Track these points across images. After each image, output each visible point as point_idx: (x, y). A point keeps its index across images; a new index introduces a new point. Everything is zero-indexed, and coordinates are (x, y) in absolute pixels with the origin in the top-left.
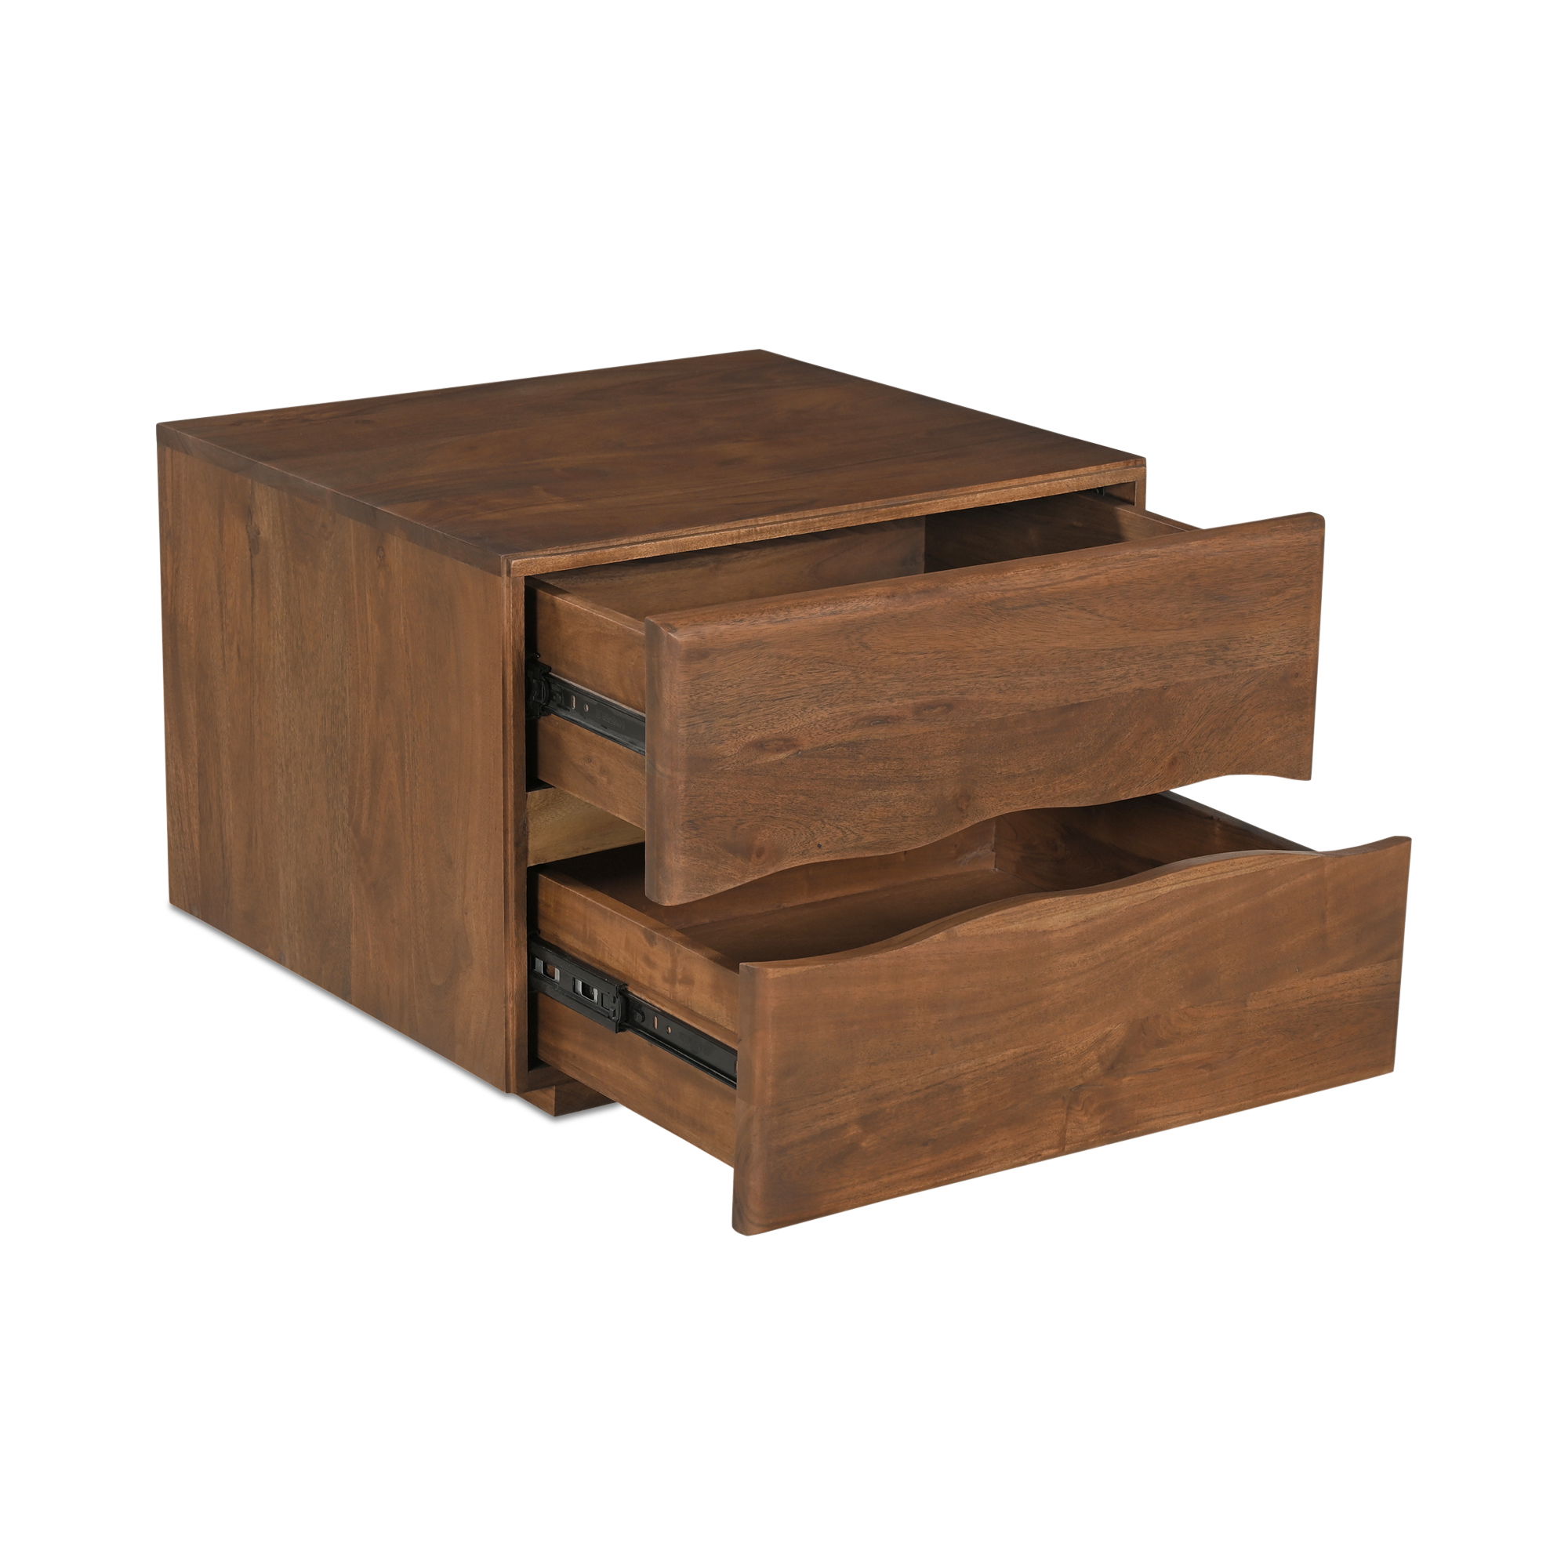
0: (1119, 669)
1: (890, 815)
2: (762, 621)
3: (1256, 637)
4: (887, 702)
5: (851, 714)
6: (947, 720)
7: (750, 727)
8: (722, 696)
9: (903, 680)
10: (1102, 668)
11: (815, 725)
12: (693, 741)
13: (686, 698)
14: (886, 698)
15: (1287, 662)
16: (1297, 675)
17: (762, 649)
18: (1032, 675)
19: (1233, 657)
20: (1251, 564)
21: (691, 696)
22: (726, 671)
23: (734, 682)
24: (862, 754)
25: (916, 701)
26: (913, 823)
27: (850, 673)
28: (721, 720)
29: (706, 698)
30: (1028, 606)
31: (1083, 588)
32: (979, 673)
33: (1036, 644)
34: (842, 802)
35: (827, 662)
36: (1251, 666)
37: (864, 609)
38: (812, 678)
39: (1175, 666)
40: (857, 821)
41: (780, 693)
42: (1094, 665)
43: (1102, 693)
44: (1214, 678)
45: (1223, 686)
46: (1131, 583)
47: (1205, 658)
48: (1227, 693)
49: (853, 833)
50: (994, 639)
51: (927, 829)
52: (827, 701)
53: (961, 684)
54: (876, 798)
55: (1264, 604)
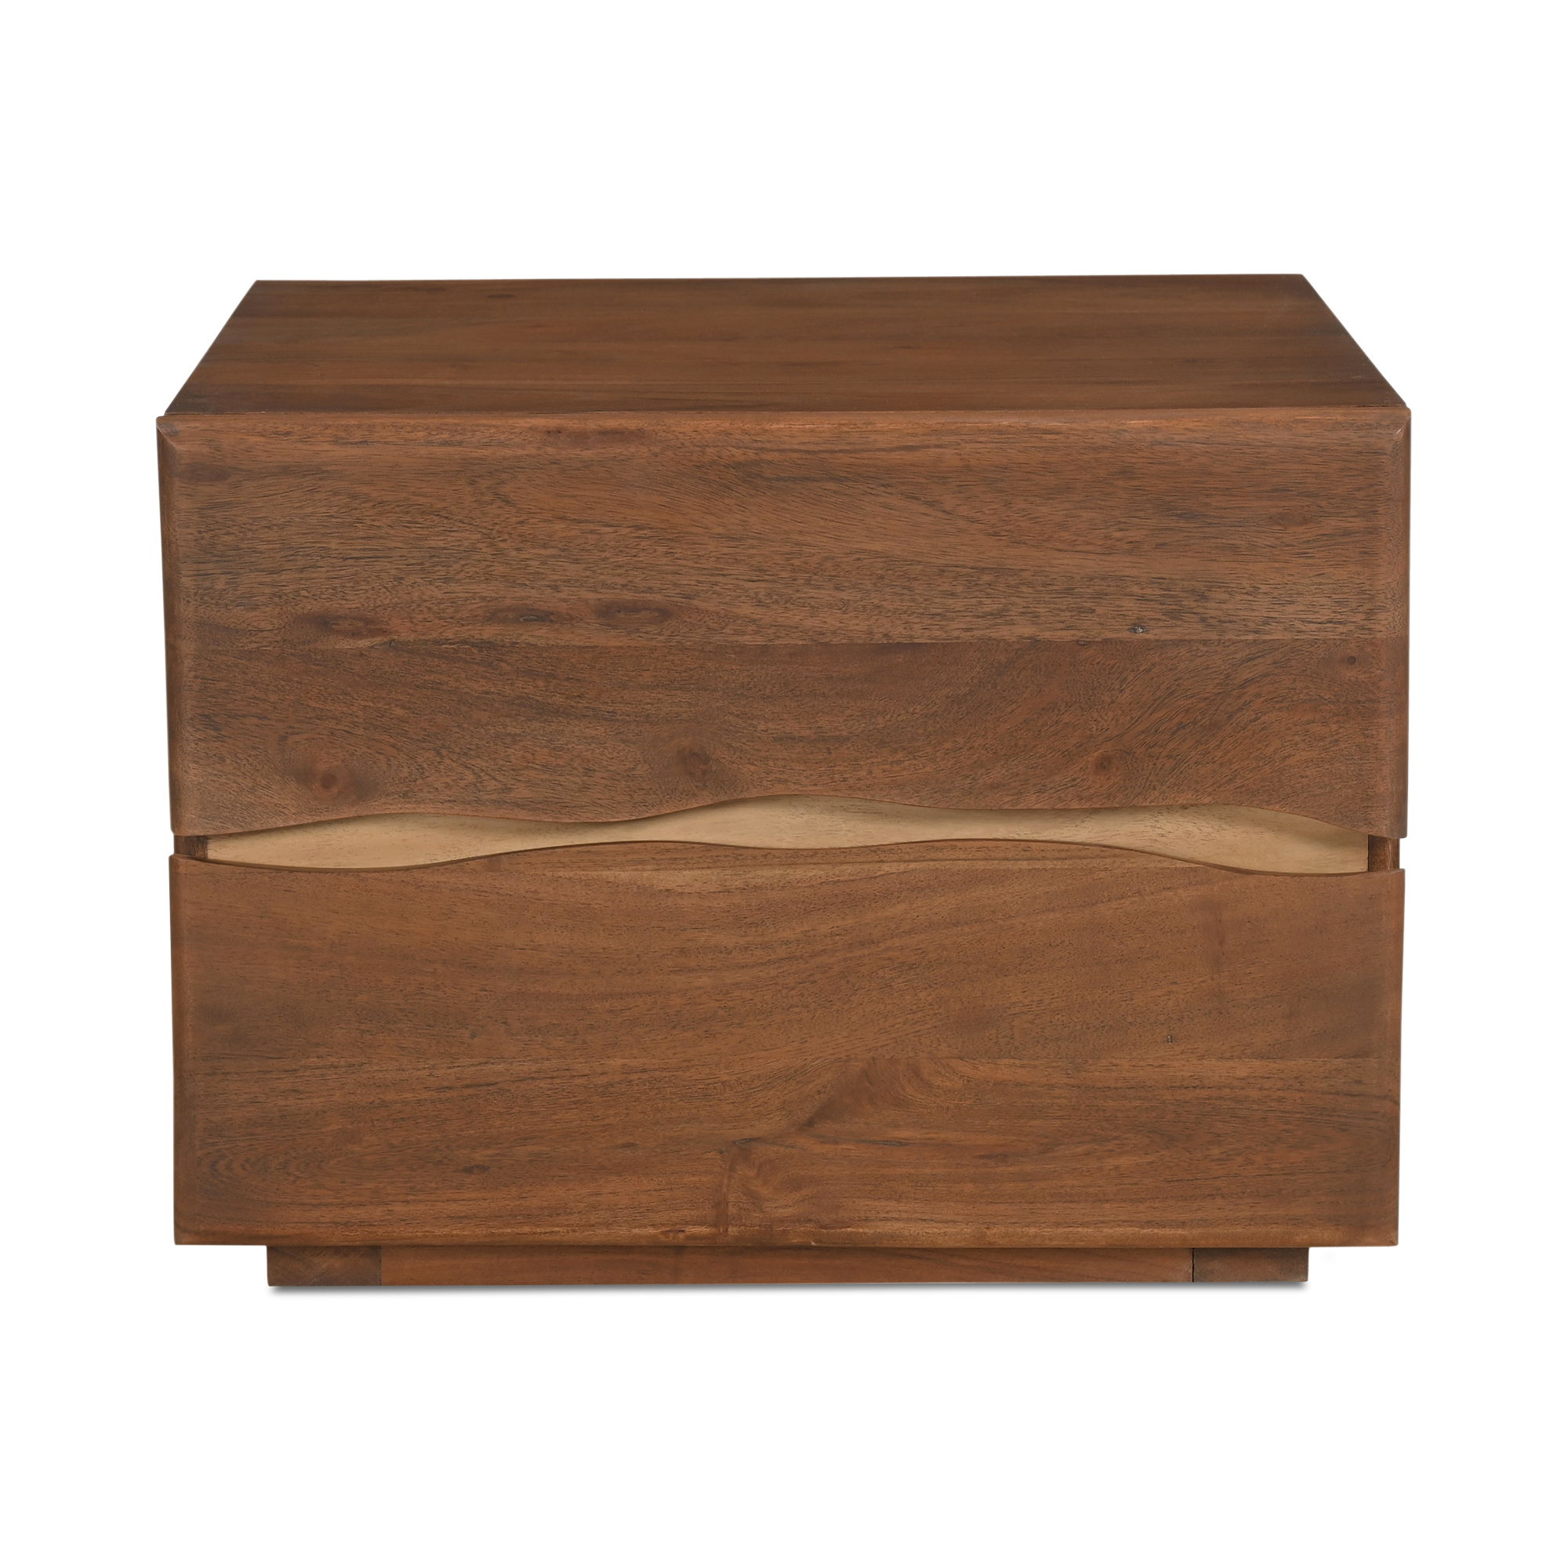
0: (989, 601)
1: (561, 762)
3: (1264, 588)
4: (549, 590)
5: (483, 599)
6: (659, 634)
7: (304, 593)
8: (253, 539)
9: (576, 561)
10: (953, 595)
11: (419, 606)
12: (206, 598)
13: (191, 534)
14: (547, 583)
15: (1330, 636)
17: (320, 479)
18: (818, 587)
19: (1220, 613)
20: (1248, 468)
21: (200, 532)
22: (260, 504)
23: (275, 522)
24: (506, 662)
25: (600, 596)
26: (603, 781)
27: (479, 536)
28: (252, 575)
29: (226, 538)
30: (807, 479)
31: (911, 465)
32: (716, 569)
33: (825, 540)
34: (471, 728)
35: (437, 515)
36: (1256, 632)
37: (502, 444)
38: (412, 535)
39: (1099, 610)
40: (502, 763)
41: (354, 549)
42: (940, 588)
43: (956, 634)
44: (1180, 641)
45: (1200, 656)
46: (1006, 468)
47: (1160, 607)
48: (1207, 668)
49: (494, 779)
50: (744, 521)
51: (631, 795)
52: (438, 573)
53: (686, 582)
54: (535, 733)
55: (1277, 535)
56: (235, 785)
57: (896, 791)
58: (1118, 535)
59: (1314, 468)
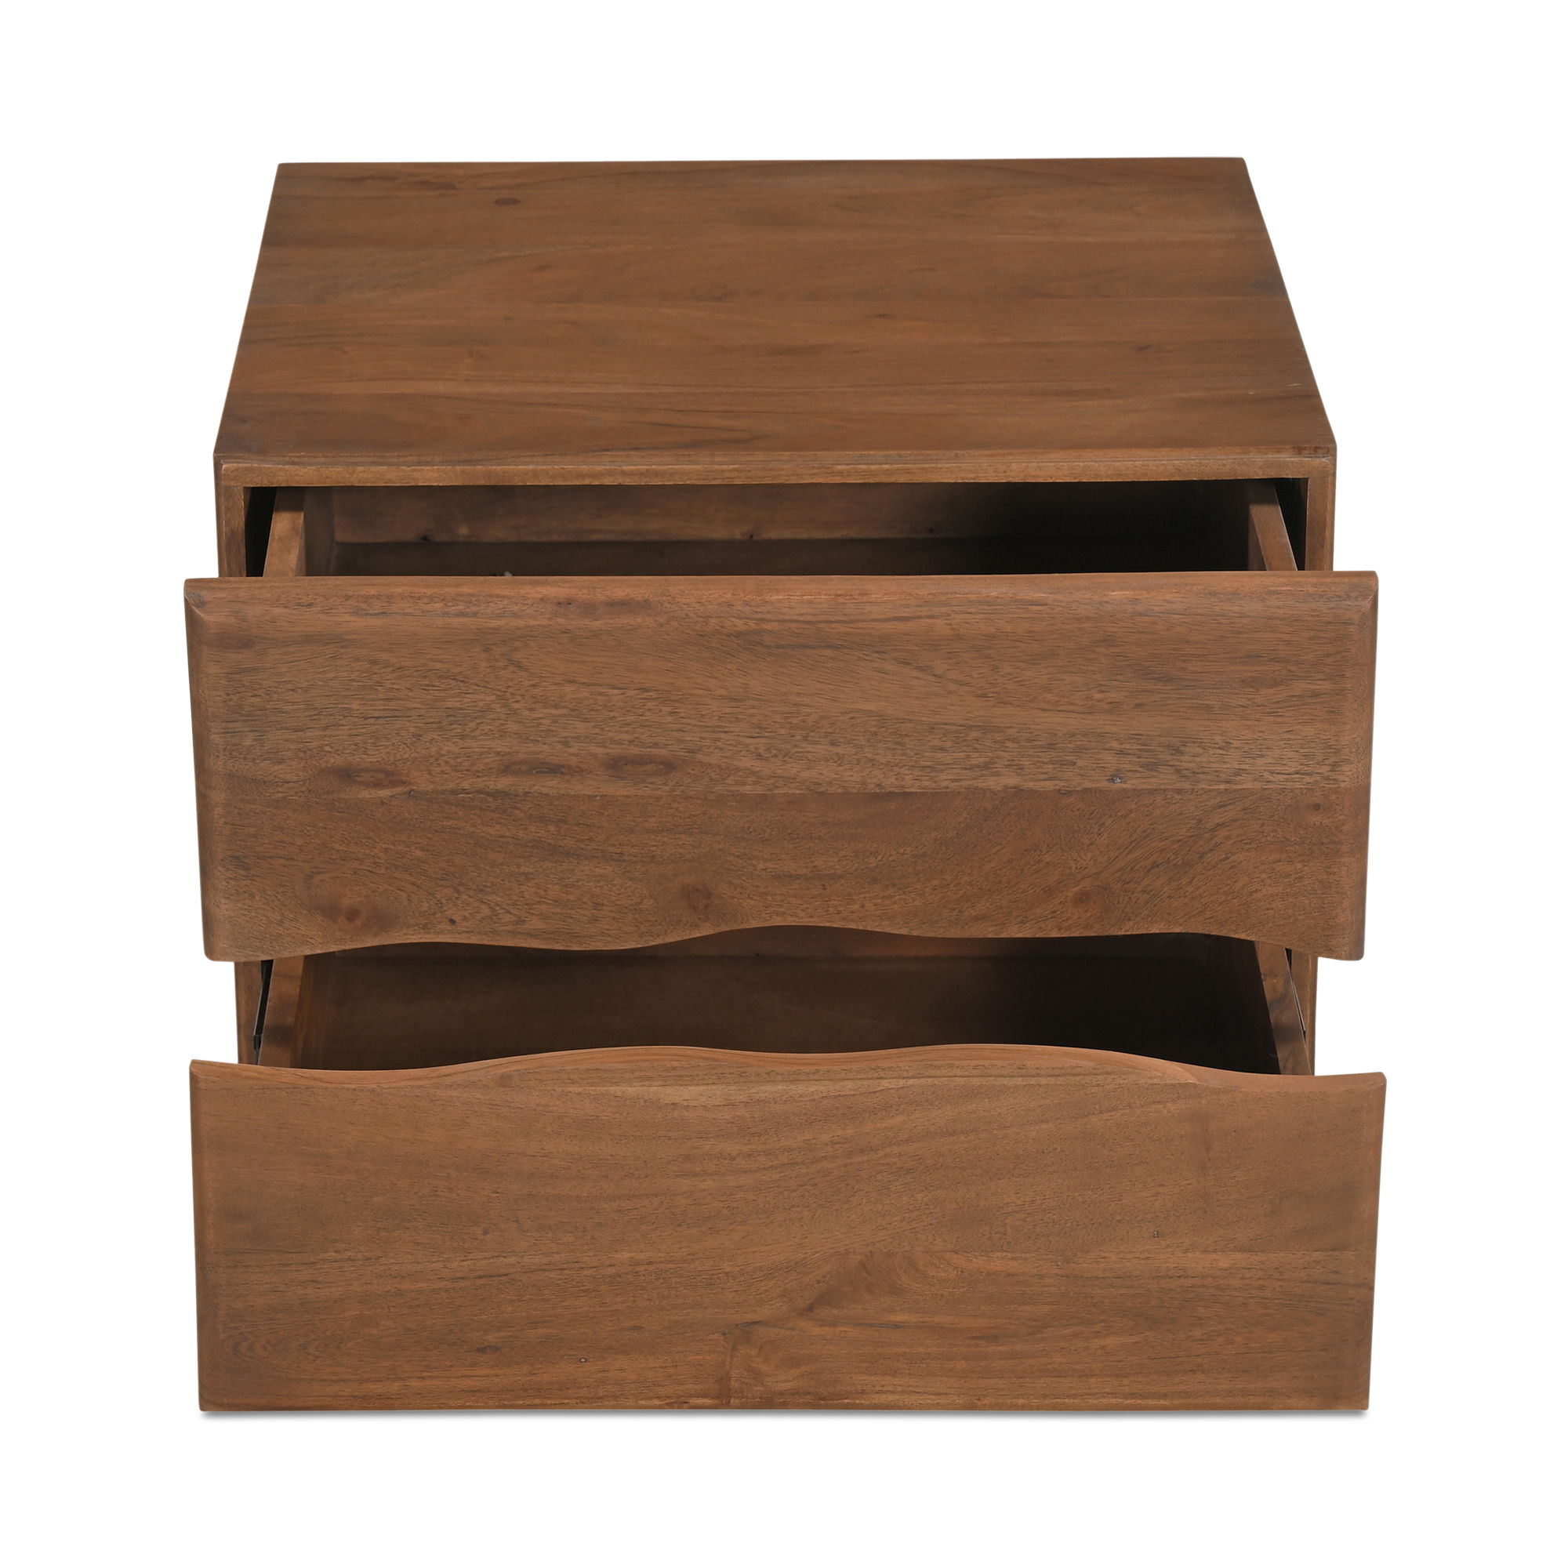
0: (976, 755)
1: (572, 898)
2: (343, 610)
3: (1236, 743)
4: (560, 746)
5: (498, 753)
6: (665, 784)
7: (327, 748)
8: (278, 700)
9: (587, 720)
10: (942, 749)
11: (437, 760)
12: (234, 753)
13: (220, 696)
14: (558, 739)
15: (1298, 785)
17: (342, 647)
18: (815, 743)
19: (1193, 765)
20: (1222, 637)
21: (228, 695)
22: (284, 670)
23: (299, 685)
24: (520, 809)
25: (609, 751)
26: (611, 914)
27: (493, 698)
28: (279, 732)
29: (254, 700)
30: (805, 646)
32: (718, 726)
33: (821, 700)
34: (487, 868)
35: (454, 679)
36: (1227, 782)
37: (515, 615)
38: (429, 697)
39: (1080, 763)
40: (515, 898)
41: (375, 710)
42: (930, 744)
43: (945, 784)
44: (1156, 790)
45: (1175, 804)
46: (994, 637)
47: (1138, 760)
48: (1181, 814)
49: (509, 912)
50: (745, 684)
51: (638, 926)
52: (454, 731)
53: (689, 739)
54: (547, 872)
55: (1249, 696)
56: (264, 918)
57: (887, 923)
58: (1098, 696)
59: (1286, 637)
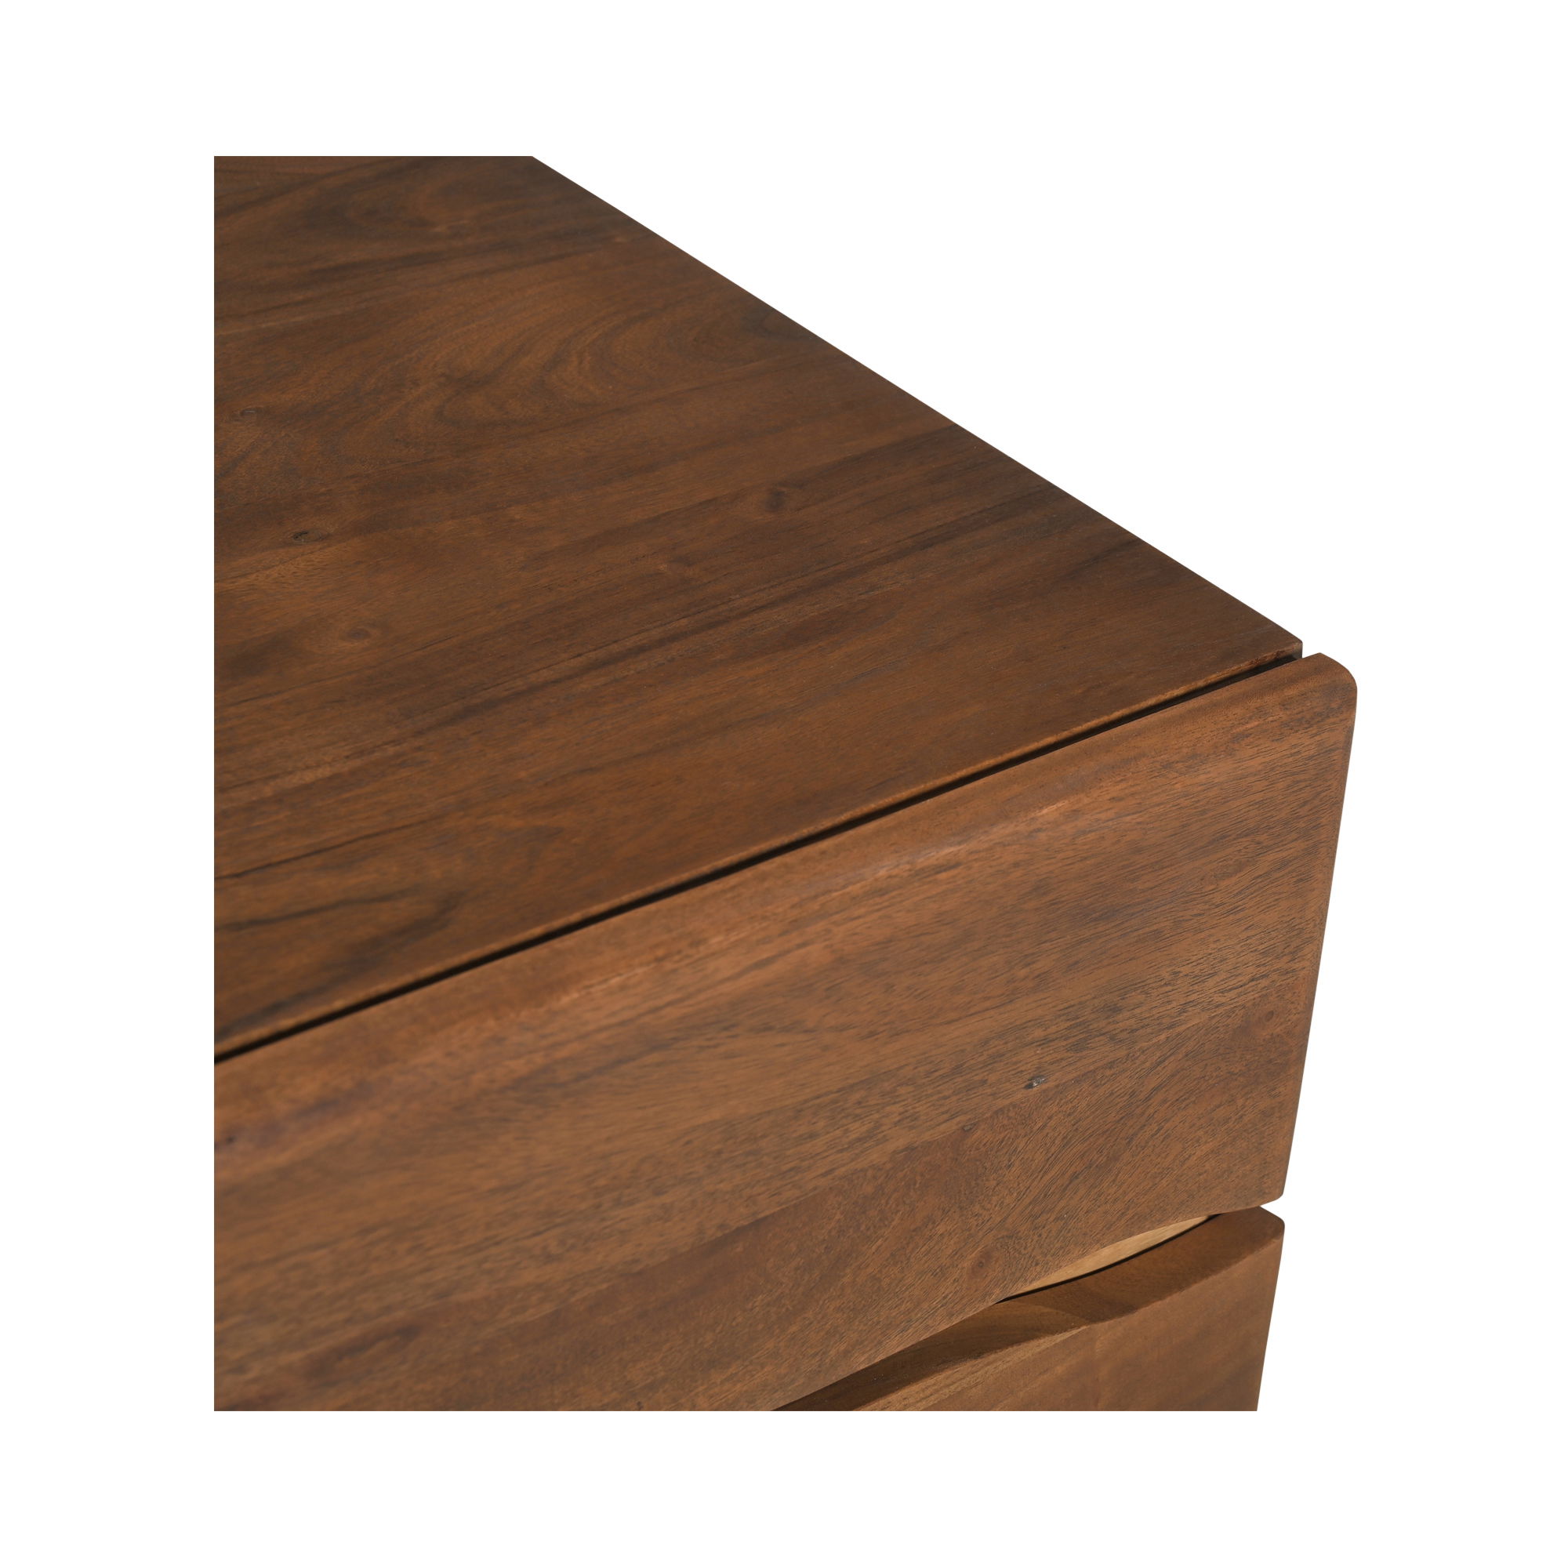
0: (857, 1124)
3: (1185, 970)
6: (402, 1363)
10: (812, 1136)
15: (1250, 996)
16: (1271, 1015)
18: (631, 1203)
19: (1132, 1021)
20: (1184, 826)
25: (312, 1350)
30: (619, 1062)
32: (486, 1239)
33: (642, 1135)
36: (1170, 1028)
39: (992, 1078)
42: (794, 1135)
43: (813, 1184)
44: (1084, 1075)
45: (1104, 1084)
46: (890, 941)
47: (1064, 1043)
48: (1112, 1094)
50: (528, 1157)
53: (441, 1276)
55: (1207, 898)
59: (1258, 797)
